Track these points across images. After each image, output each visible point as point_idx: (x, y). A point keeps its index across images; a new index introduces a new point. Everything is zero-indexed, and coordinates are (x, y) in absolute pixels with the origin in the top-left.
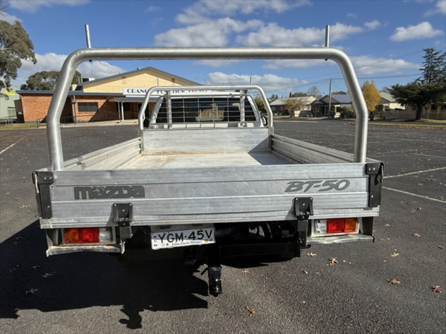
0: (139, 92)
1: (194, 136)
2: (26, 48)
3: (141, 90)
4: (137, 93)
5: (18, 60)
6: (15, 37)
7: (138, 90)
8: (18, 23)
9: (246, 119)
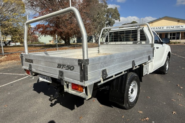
0: (157, 29)
1: (117, 48)
2: (117, 16)
3: (158, 28)
4: (156, 29)
5: (114, 21)
6: (114, 13)
7: (157, 28)
8: (116, 8)
9: (141, 40)
